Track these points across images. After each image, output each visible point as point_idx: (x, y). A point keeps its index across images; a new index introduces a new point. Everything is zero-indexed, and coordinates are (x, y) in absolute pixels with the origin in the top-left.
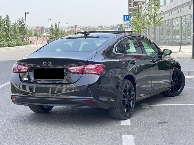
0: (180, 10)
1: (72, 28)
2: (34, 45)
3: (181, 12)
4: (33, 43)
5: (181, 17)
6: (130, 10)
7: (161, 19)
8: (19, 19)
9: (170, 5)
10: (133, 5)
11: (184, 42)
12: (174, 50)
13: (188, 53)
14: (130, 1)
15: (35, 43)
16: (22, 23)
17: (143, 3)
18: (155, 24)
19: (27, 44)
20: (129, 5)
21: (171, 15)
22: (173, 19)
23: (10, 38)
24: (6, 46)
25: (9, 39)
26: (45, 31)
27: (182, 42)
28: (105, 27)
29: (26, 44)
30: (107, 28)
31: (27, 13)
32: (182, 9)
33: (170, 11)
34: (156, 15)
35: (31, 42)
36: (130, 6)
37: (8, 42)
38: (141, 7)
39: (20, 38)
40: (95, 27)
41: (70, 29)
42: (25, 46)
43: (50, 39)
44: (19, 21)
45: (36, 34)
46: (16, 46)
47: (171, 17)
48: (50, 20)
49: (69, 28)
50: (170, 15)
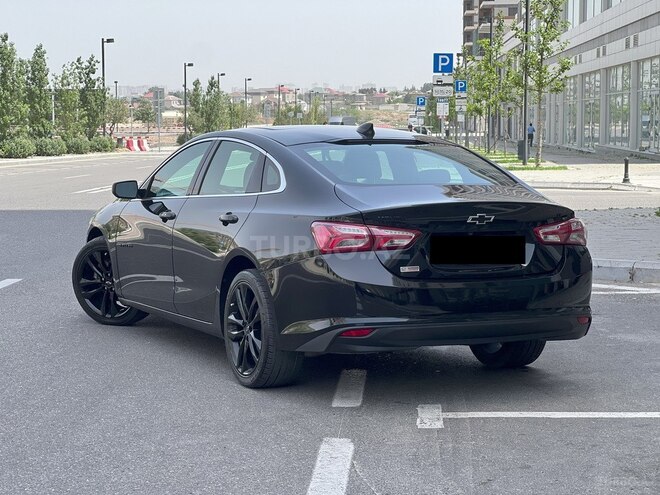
0: (632, 37)
1: (271, 92)
2: (132, 153)
3: (636, 44)
4: (129, 145)
5: (638, 62)
6: (467, 36)
7: (563, 69)
8: (79, 60)
9: (600, 21)
10: (479, 17)
11: (647, 152)
12: (605, 181)
13: (654, 193)
14: (468, 5)
15: (135, 142)
16: (91, 75)
17: (513, 10)
18: (540, 85)
19: (106, 146)
20: (464, 17)
21: (604, 54)
22: (608, 70)
23: (43, 126)
24: (30, 155)
25: (41, 129)
26: (180, 101)
27: (638, 150)
28: (385, 91)
29: (102, 148)
30: (392, 94)
31: (109, 41)
32: (642, 36)
33: (599, 42)
34: (545, 53)
35: (120, 141)
36: (468, 20)
37: (39, 140)
38: (499, 27)
39: (84, 126)
40: (350, 93)
41: (262, 98)
42: (99, 154)
43: (188, 130)
44: (77, 68)
45: (143, 114)
46: (68, 153)
47: (604, 62)
48: (189, 65)
49: (259, 94)
50: (598, 56)
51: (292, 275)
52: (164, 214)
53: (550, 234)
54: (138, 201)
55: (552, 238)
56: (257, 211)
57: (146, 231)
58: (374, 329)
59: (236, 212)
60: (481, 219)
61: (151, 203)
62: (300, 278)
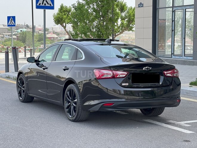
51: (87, 86)
52: (44, 67)
53: (168, 74)
54: (35, 63)
55: (168, 75)
56: (75, 66)
57: (37, 73)
58: (114, 103)
59: (68, 66)
60: (147, 69)
61: (39, 64)
62: (90, 87)
